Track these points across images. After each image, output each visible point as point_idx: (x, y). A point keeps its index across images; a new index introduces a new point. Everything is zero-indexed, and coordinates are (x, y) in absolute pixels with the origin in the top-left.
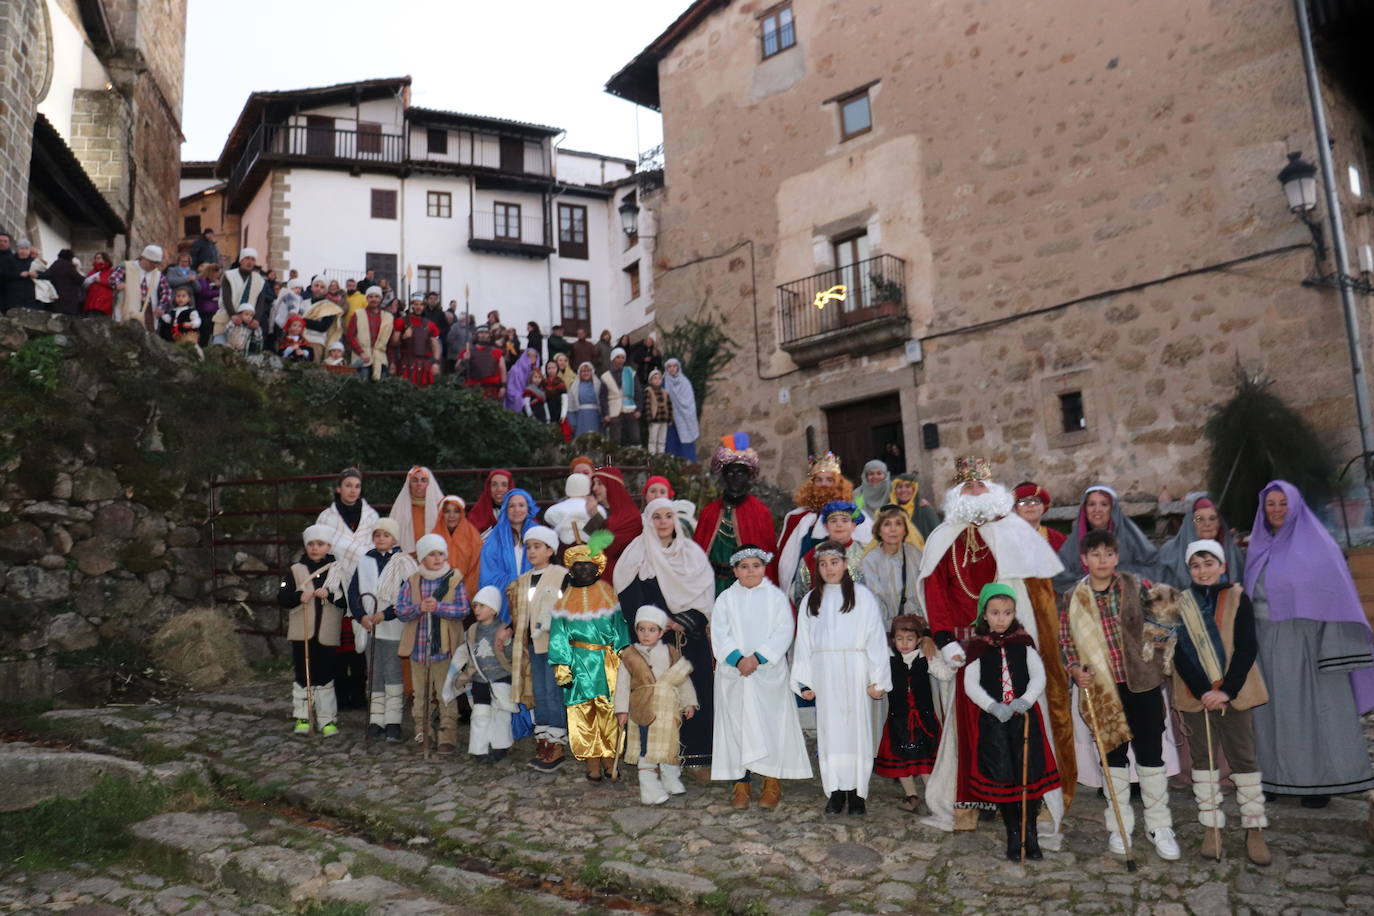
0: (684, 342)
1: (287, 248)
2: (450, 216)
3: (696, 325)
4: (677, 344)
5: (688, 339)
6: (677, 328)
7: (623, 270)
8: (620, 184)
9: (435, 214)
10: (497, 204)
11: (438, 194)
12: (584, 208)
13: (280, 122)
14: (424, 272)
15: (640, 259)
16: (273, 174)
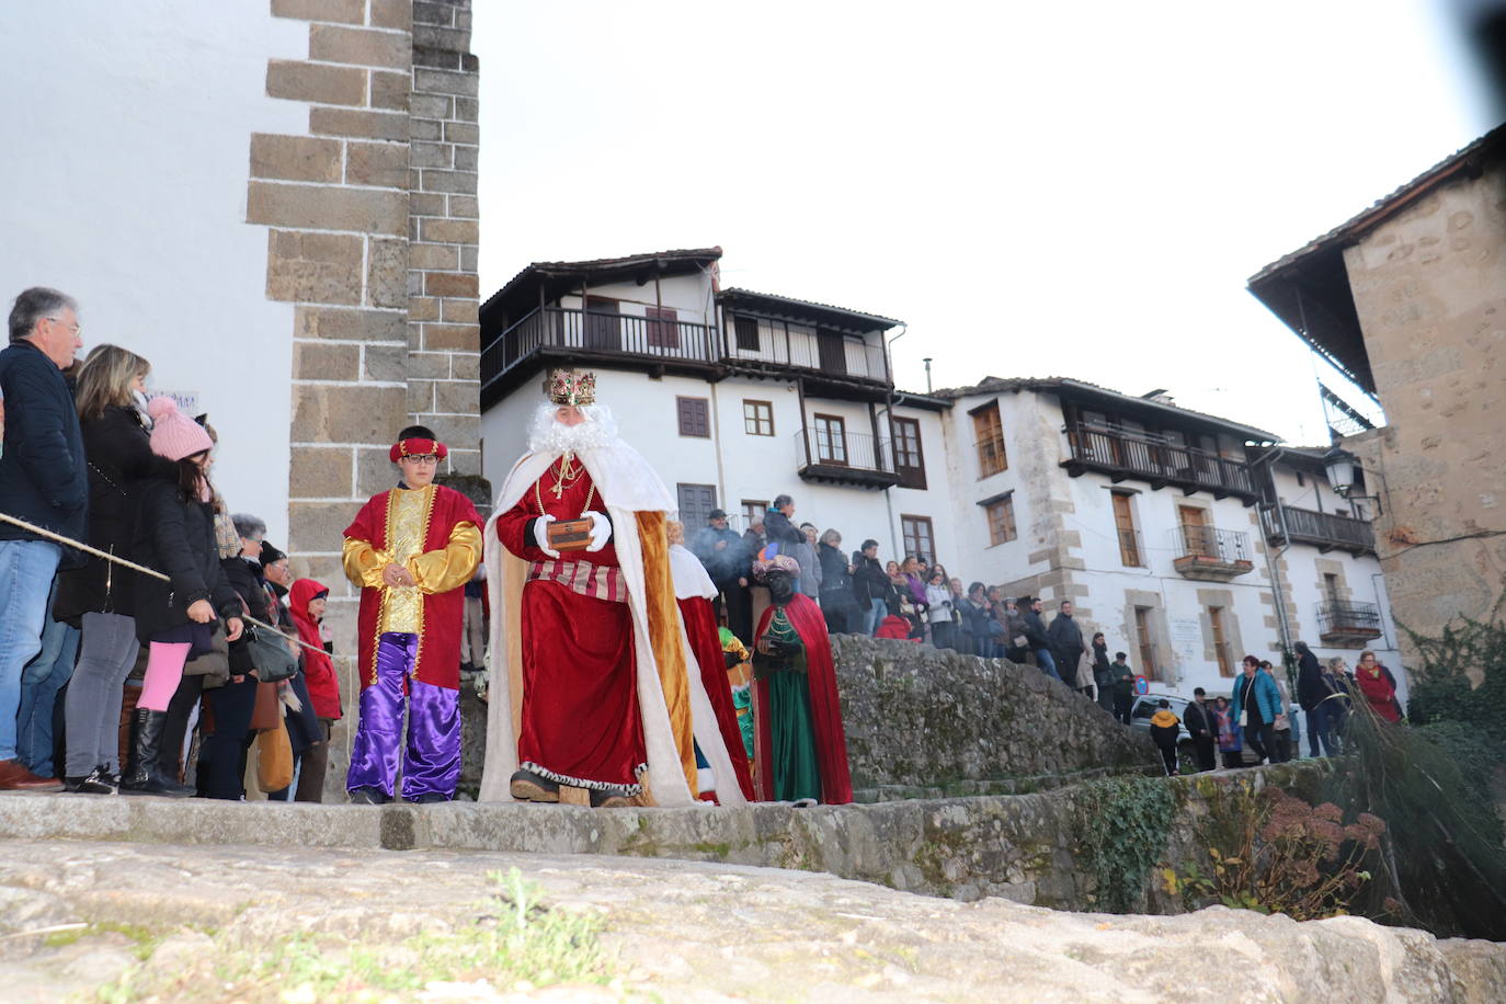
0: (1464, 652)
2: (772, 434)
3: (1489, 628)
4: (1449, 654)
5: (1471, 647)
6: (1447, 630)
7: (978, 504)
8: (969, 393)
9: (754, 431)
10: (818, 416)
11: (756, 403)
12: (915, 423)
13: (553, 304)
14: (746, 508)
15: (1013, 491)
16: (549, 374)
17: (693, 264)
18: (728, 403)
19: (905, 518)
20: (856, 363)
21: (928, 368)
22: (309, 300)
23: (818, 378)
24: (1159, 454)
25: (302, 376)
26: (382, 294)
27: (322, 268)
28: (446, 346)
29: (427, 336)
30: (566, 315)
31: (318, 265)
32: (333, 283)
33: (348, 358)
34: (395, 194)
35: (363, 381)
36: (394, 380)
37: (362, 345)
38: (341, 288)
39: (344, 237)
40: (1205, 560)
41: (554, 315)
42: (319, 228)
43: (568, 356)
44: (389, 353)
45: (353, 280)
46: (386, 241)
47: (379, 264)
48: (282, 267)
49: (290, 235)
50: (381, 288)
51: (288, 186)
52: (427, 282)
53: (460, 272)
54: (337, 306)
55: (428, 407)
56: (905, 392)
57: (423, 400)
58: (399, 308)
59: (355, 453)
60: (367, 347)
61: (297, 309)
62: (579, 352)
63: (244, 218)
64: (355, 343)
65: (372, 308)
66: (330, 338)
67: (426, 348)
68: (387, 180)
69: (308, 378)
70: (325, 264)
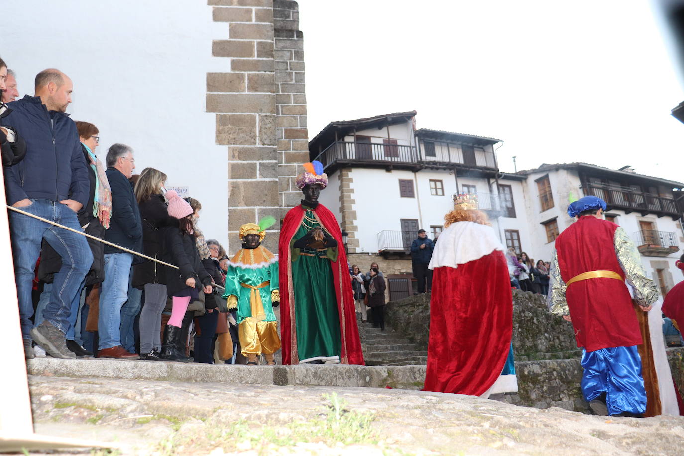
1: (355, 218)
2: (443, 194)
7: (541, 223)
8: (534, 172)
9: (435, 193)
10: (464, 185)
11: (435, 181)
12: (509, 187)
13: (341, 140)
14: (432, 229)
15: (557, 217)
16: (341, 172)
17: (403, 119)
18: (422, 181)
19: (506, 231)
20: (481, 161)
21: (514, 161)
22: (234, 144)
23: (463, 168)
24: (628, 197)
25: (232, 178)
26: (265, 139)
27: (239, 130)
28: (295, 161)
29: (286, 157)
30: (347, 145)
31: (237, 128)
32: (244, 136)
33: (252, 169)
34: (269, 95)
35: (259, 178)
36: (272, 178)
37: (258, 162)
38: (248, 138)
39: (248, 115)
40: (653, 246)
41: (342, 145)
42: (237, 112)
43: (349, 163)
44: (269, 166)
45: (252, 134)
46: (266, 116)
47: (263, 127)
48: (222, 130)
49: (224, 115)
50: (265, 137)
51: (223, 95)
52: (285, 133)
53: (299, 128)
54: (246, 146)
55: (287, 189)
56: (504, 173)
57: (285, 186)
58: (273, 145)
59: (256, 210)
60: (260, 163)
61: (229, 148)
62: (353, 161)
63: (205, 110)
64: (255, 162)
65: (262, 146)
66: (244, 160)
67: (285, 163)
68: (266, 89)
69: (235, 178)
70: (241, 128)
